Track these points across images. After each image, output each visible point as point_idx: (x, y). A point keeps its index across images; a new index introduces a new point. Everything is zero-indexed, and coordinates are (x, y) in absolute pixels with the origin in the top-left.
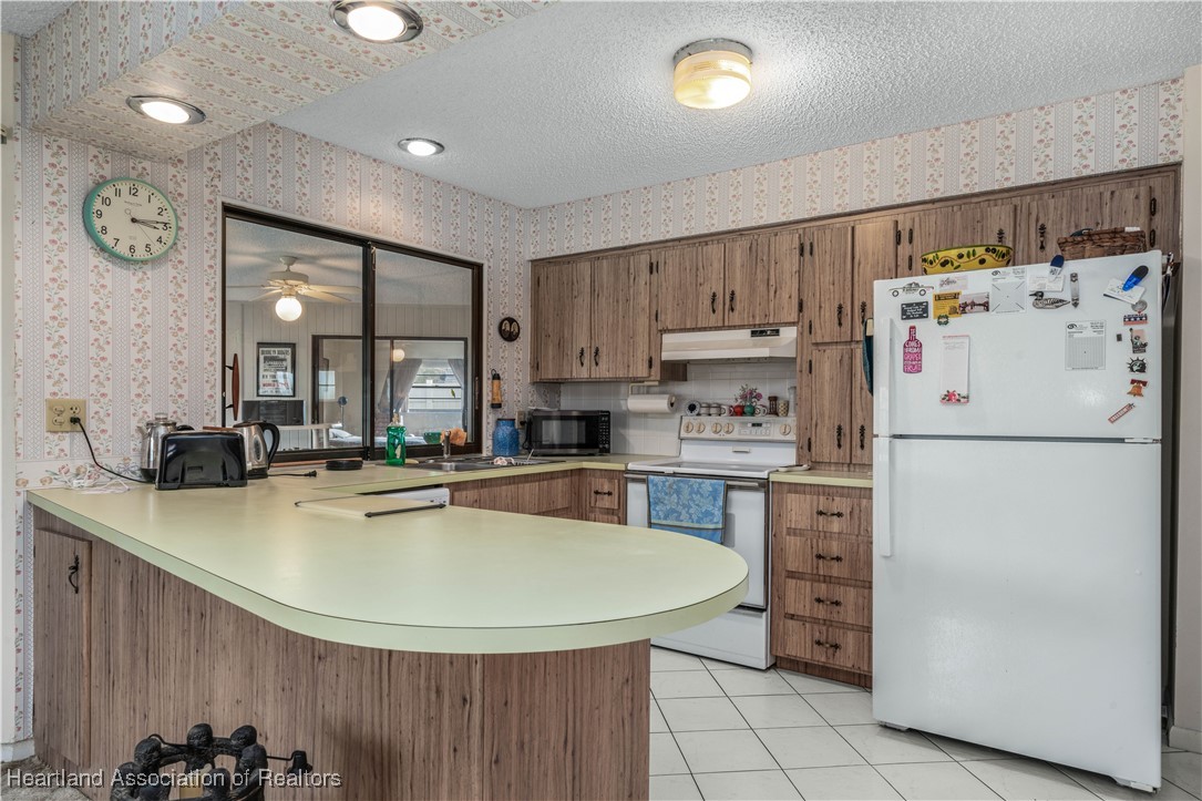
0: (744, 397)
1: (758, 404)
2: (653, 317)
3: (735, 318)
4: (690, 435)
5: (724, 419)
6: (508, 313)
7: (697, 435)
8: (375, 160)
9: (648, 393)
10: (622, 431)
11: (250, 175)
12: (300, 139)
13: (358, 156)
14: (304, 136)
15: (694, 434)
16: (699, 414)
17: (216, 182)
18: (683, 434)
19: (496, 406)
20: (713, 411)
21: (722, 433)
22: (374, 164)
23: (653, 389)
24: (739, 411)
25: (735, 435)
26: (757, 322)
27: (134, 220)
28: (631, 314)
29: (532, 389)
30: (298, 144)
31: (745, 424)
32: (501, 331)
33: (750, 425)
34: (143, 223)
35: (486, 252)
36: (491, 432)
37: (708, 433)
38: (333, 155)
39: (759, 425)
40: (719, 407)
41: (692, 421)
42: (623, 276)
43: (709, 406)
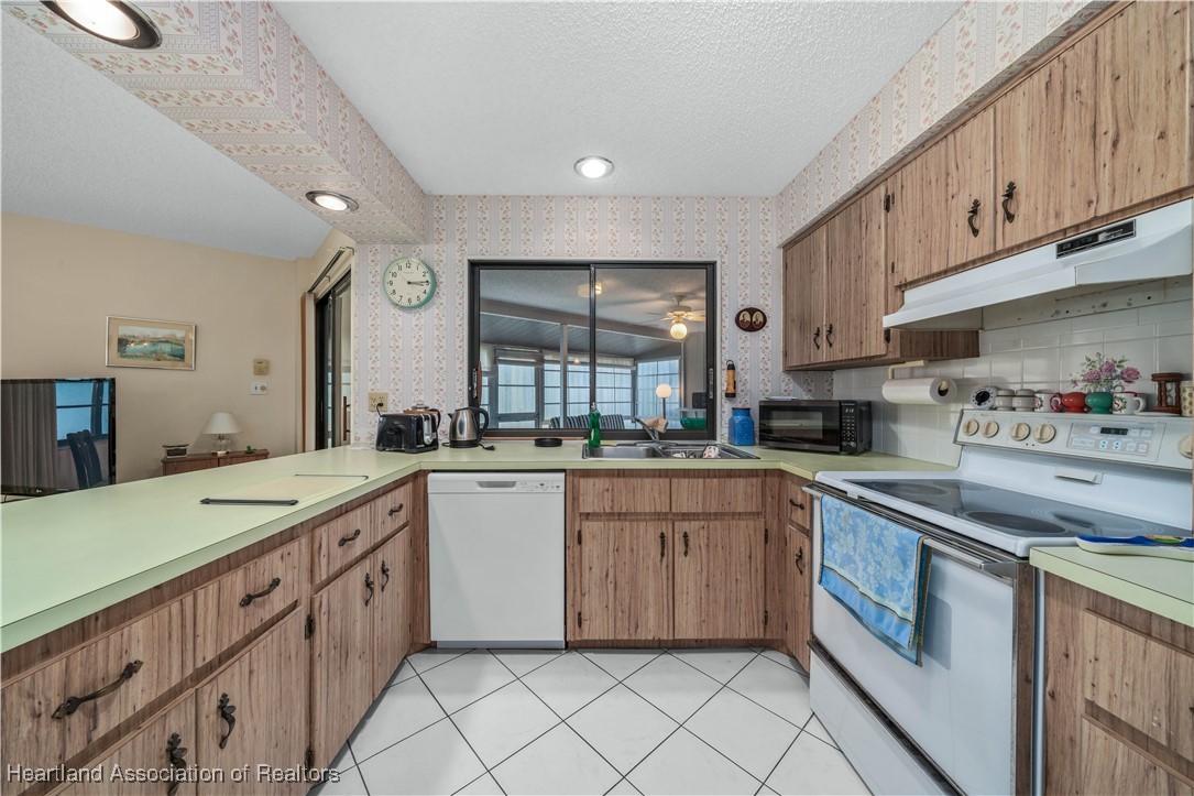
0: (1093, 379)
1: (1120, 390)
2: (890, 271)
3: (1017, 232)
4: (972, 440)
5: (1041, 417)
6: (749, 304)
7: (985, 441)
8: (591, 198)
9: (912, 377)
10: (893, 427)
11: (487, 236)
12: (525, 201)
13: (575, 198)
14: (528, 197)
15: (979, 438)
16: (993, 408)
17: (464, 247)
18: (962, 437)
19: (731, 396)
20: (1016, 402)
21: (1031, 440)
22: (591, 201)
23: (917, 372)
24: (1073, 404)
25: (1058, 447)
26: (1067, 224)
27: (409, 283)
28: (863, 274)
29: (787, 378)
30: (524, 204)
31: (1087, 427)
32: (738, 322)
33: (1096, 430)
34: (415, 283)
35: (719, 249)
36: (727, 420)
37: (1004, 439)
38: (552, 205)
39: (1122, 432)
40: (1031, 395)
41: (979, 418)
42: (855, 226)
43: (1012, 395)
